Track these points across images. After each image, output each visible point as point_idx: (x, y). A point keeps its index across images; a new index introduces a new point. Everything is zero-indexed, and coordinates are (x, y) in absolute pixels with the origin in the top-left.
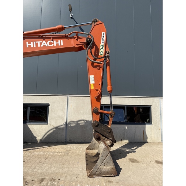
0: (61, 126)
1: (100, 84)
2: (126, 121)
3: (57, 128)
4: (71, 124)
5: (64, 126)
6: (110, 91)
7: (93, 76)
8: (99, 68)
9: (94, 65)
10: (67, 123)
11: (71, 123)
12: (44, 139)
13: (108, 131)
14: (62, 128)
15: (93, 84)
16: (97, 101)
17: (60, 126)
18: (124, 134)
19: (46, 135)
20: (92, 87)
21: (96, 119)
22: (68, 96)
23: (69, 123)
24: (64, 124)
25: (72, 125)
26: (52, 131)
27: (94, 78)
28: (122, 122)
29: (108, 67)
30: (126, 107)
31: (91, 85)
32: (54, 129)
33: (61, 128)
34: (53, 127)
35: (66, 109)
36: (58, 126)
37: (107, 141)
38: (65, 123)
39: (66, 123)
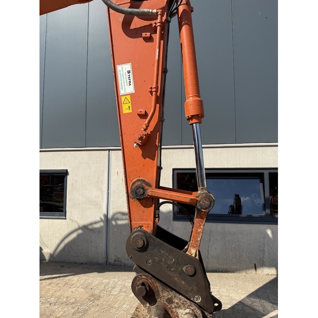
0: (96, 223)
1: (151, 92)
2: (267, 215)
3: (85, 228)
4: (118, 219)
5: (102, 224)
6: (192, 117)
7: (128, 67)
8: (148, 34)
9: (132, 27)
10: (110, 216)
11: (119, 216)
12: (58, 254)
13: (184, 268)
14: (98, 228)
15: (131, 95)
16: (144, 156)
17: (92, 224)
18: (264, 251)
19: (62, 245)
20: (126, 108)
21: (141, 223)
22: (109, 150)
23: (114, 218)
24: (102, 220)
25: (120, 222)
26: (74, 235)
27: (131, 74)
28: (257, 215)
29: (184, 28)
30: (266, 173)
31: (123, 98)
32: (80, 231)
33: (96, 229)
34: (76, 226)
35: (106, 182)
36: (89, 225)
37: (179, 307)
38: (103, 218)
39: (106, 216)
